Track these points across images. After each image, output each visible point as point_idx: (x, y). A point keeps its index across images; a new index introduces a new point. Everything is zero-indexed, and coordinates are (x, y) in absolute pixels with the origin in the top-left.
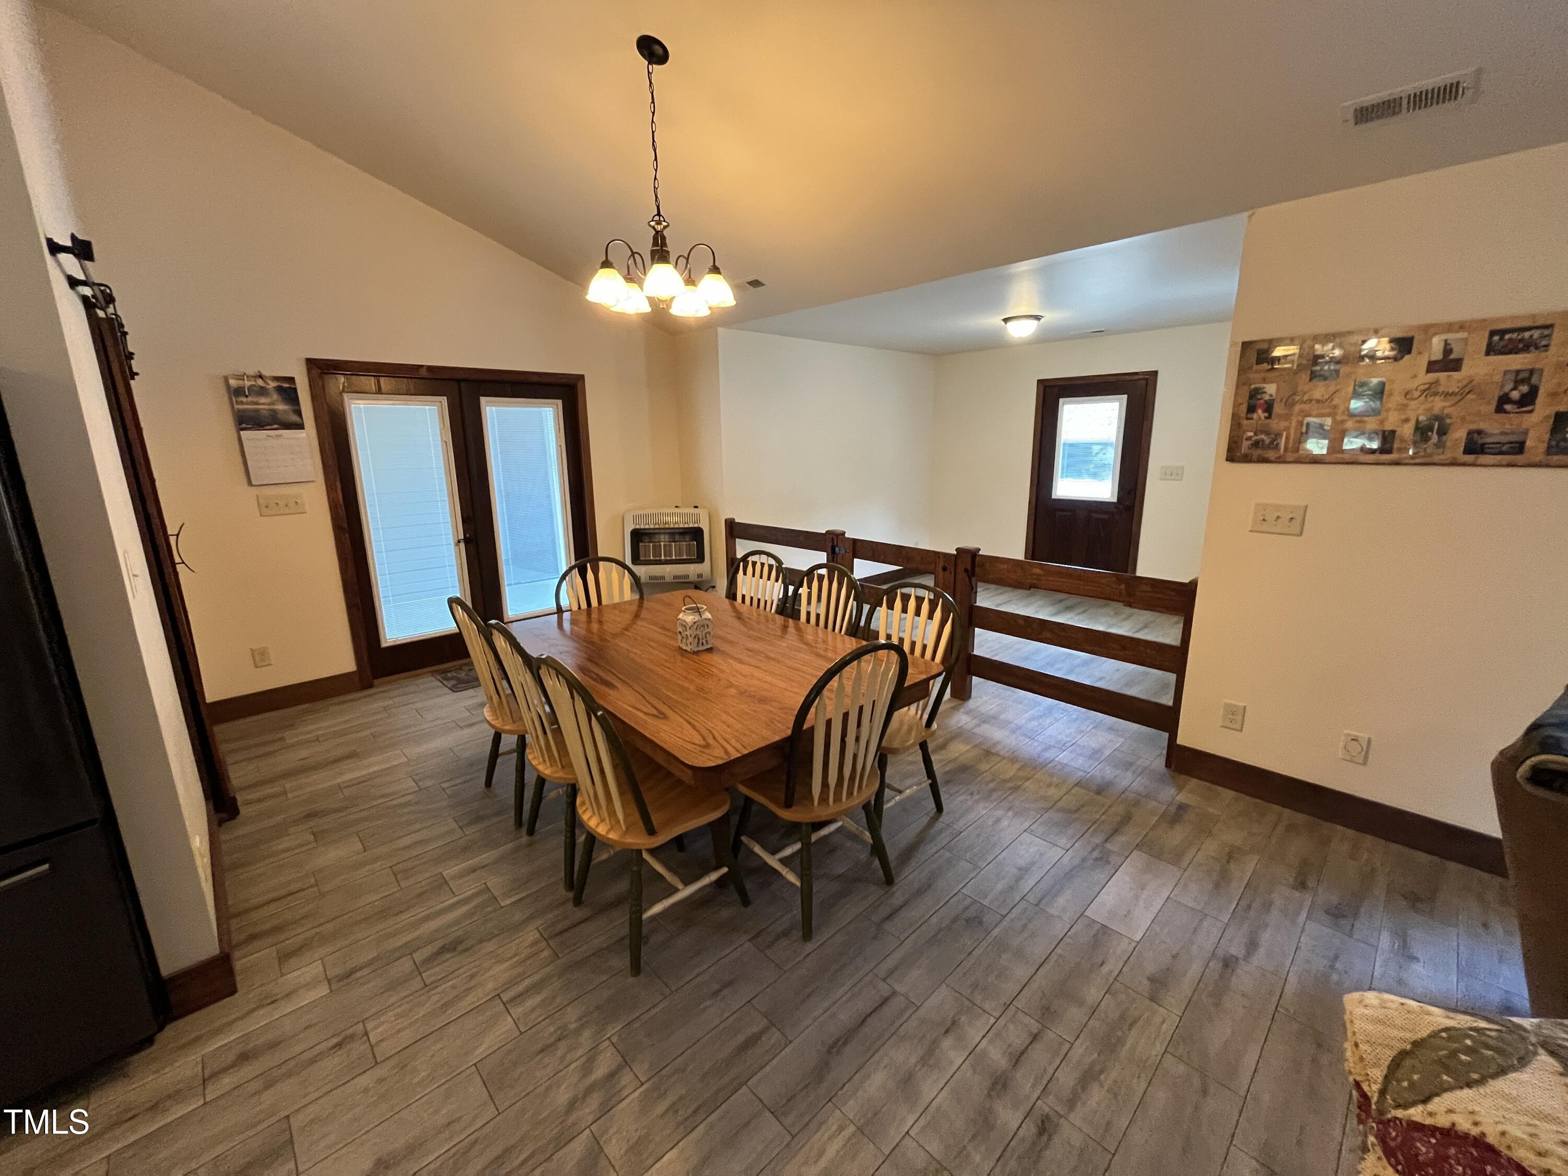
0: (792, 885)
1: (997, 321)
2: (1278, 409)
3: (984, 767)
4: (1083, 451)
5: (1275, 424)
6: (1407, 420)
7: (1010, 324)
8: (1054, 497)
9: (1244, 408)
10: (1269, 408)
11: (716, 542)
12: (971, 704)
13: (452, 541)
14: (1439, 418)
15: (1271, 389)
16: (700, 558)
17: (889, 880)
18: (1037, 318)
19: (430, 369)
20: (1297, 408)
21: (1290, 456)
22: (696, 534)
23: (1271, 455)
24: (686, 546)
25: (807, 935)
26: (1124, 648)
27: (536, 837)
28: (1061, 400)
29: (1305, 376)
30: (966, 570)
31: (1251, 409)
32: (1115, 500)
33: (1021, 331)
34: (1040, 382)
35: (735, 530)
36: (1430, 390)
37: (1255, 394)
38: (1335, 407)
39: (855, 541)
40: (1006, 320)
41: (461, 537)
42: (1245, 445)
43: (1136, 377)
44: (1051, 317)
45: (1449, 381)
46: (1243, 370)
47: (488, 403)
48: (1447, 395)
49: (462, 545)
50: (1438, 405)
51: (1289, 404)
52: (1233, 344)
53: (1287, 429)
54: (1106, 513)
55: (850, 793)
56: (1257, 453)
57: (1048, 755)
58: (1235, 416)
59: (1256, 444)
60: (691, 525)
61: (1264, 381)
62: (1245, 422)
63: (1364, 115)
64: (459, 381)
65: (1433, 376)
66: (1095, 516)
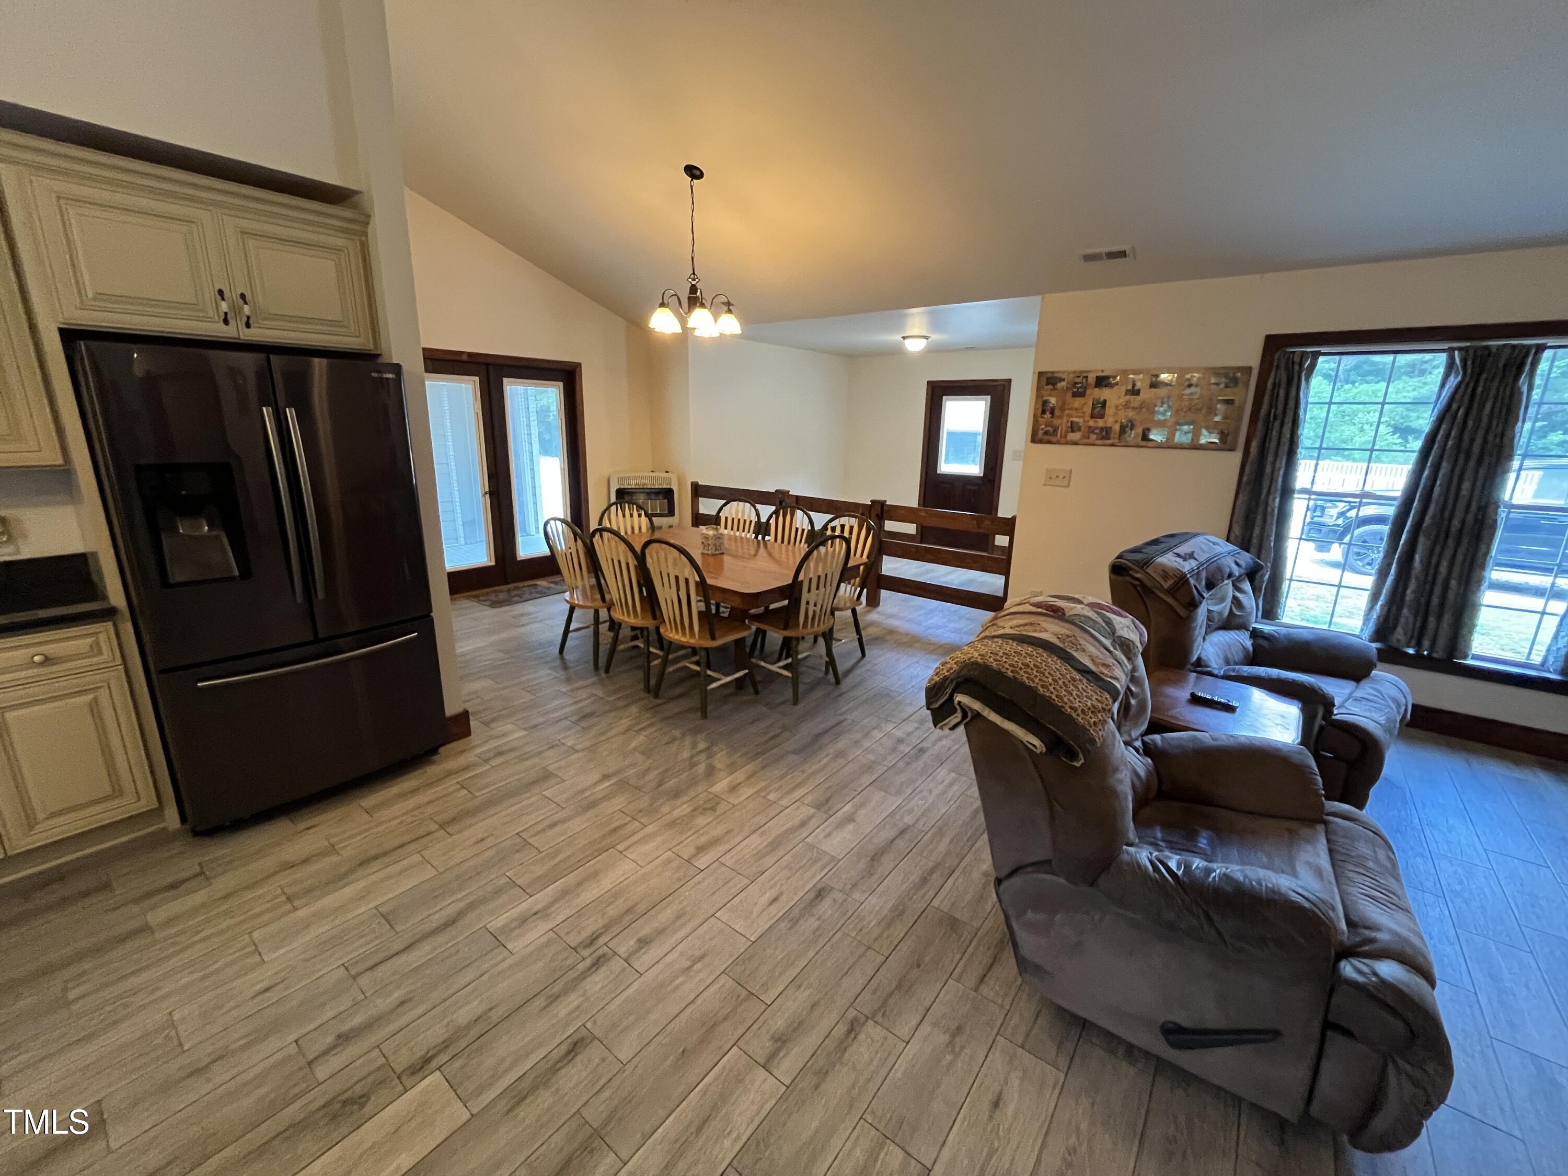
0: (787, 677)
1: (898, 337)
2: (1057, 412)
3: (888, 637)
4: (960, 438)
5: (1056, 422)
6: (1116, 422)
7: (907, 342)
8: (938, 472)
9: (1040, 411)
10: (1052, 412)
11: (683, 501)
12: (880, 609)
13: (480, 494)
14: (1131, 421)
15: (1053, 400)
16: (671, 513)
17: (838, 682)
18: (926, 338)
19: (470, 355)
20: (1067, 412)
21: (1063, 440)
22: (668, 494)
23: (1054, 439)
24: (658, 505)
25: (796, 702)
26: (975, 562)
27: (611, 674)
28: (944, 398)
29: (1070, 394)
30: (877, 515)
31: (1043, 412)
32: (982, 475)
33: (915, 346)
34: (929, 382)
35: (699, 491)
36: (1127, 406)
37: (1045, 403)
38: (1084, 413)
39: (797, 497)
40: (904, 338)
41: (487, 489)
42: (1041, 432)
43: (996, 383)
44: (934, 337)
45: (1136, 401)
46: (1039, 388)
47: (511, 384)
48: (1134, 408)
49: (488, 496)
50: (1131, 414)
51: (1062, 409)
52: (1034, 373)
53: (1061, 424)
54: (974, 485)
55: (819, 625)
56: (1046, 438)
57: (930, 631)
58: (1035, 416)
59: (1046, 433)
60: (665, 486)
61: (1050, 395)
62: (1041, 420)
63: (1088, 258)
64: (487, 365)
65: (1128, 397)
66: (969, 487)
